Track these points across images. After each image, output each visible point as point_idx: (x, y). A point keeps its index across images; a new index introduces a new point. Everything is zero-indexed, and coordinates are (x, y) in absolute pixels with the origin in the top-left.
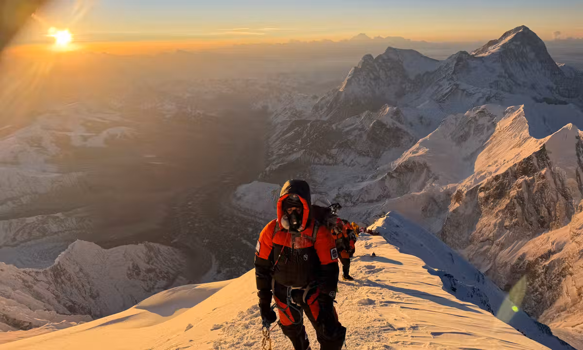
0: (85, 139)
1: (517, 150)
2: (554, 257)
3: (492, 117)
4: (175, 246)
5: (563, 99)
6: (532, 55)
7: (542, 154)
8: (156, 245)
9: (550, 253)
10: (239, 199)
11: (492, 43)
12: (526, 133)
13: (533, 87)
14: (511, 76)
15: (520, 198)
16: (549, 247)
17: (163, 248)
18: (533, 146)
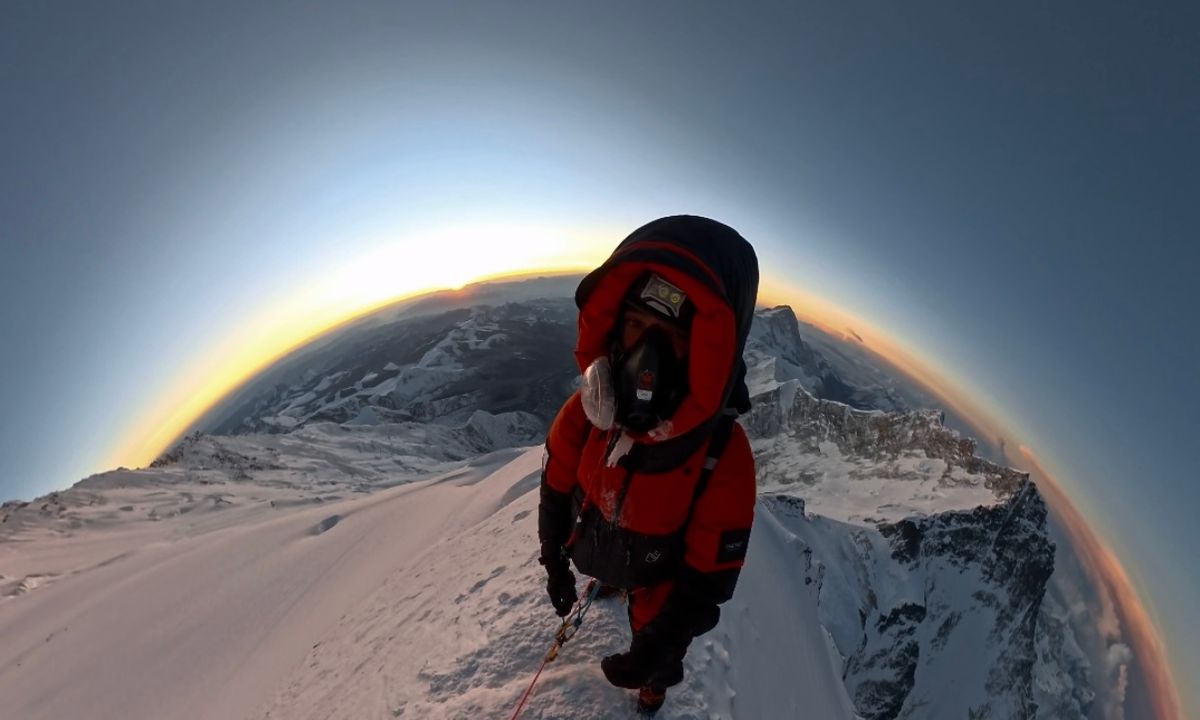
0: (477, 344)
1: (763, 385)
2: (762, 454)
3: (757, 359)
4: (535, 414)
5: (796, 362)
6: (789, 328)
7: (777, 392)
8: (523, 413)
9: (761, 451)
10: (577, 385)
11: (768, 310)
12: (772, 376)
13: (784, 348)
14: (774, 336)
15: (756, 415)
16: (762, 448)
17: (529, 416)
18: (773, 386)
